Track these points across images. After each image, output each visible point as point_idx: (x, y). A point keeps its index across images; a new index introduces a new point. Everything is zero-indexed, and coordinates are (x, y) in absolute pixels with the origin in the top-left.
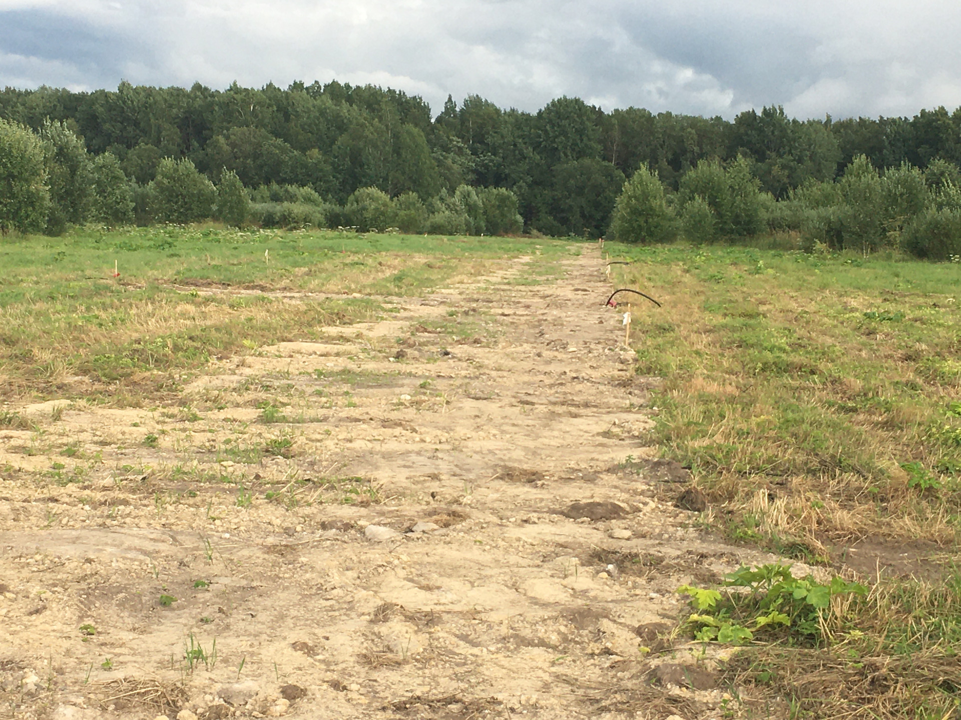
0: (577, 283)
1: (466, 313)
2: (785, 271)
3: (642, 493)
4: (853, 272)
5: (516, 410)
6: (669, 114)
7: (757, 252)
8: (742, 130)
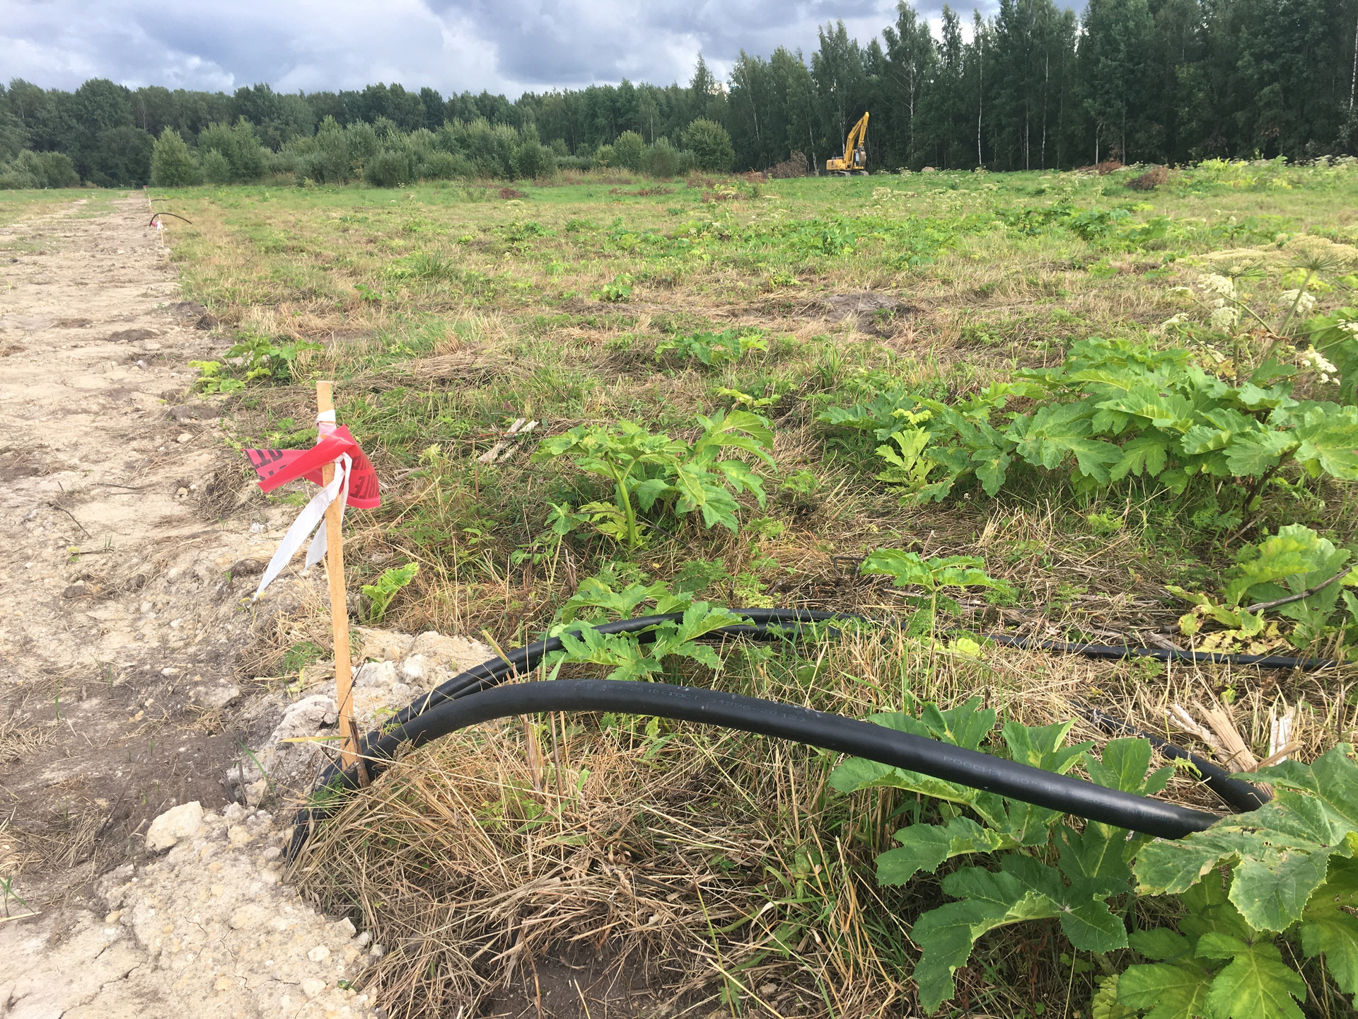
0: (126, 215)
1: (34, 237)
2: (286, 199)
3: (170, 323)
4: (333, 198)
5: (73, 288)
6: (182, 91)
7: (263, 187)
8: (241, 101)
